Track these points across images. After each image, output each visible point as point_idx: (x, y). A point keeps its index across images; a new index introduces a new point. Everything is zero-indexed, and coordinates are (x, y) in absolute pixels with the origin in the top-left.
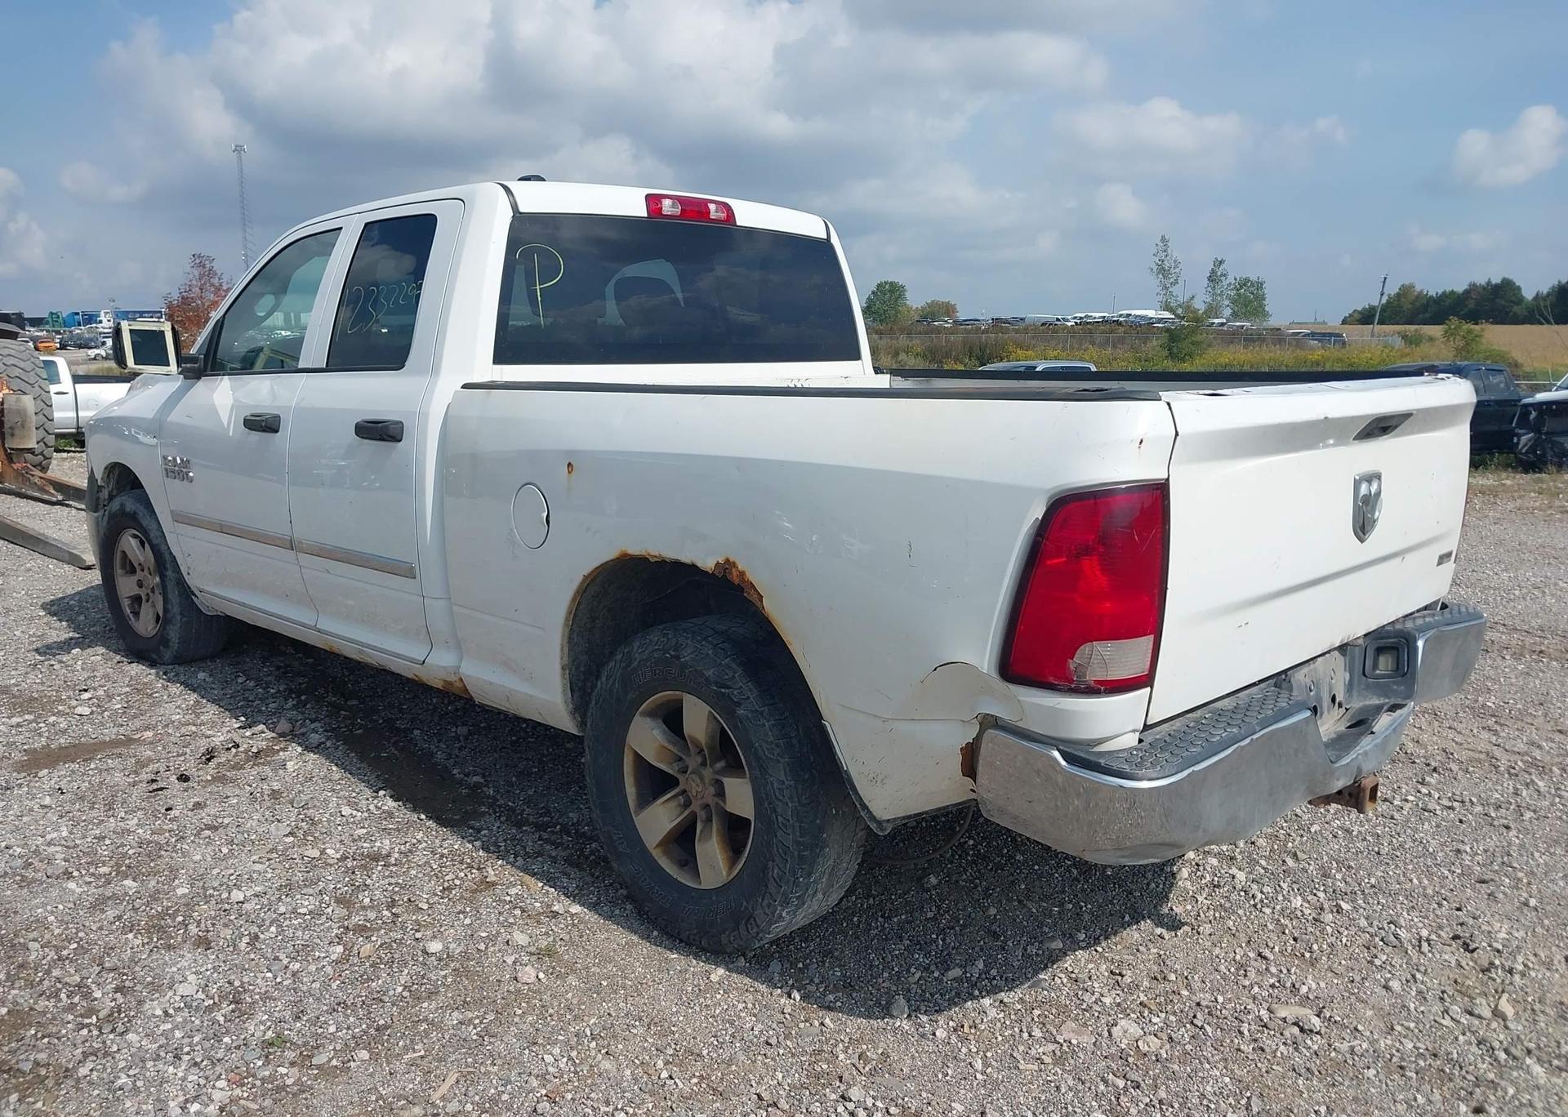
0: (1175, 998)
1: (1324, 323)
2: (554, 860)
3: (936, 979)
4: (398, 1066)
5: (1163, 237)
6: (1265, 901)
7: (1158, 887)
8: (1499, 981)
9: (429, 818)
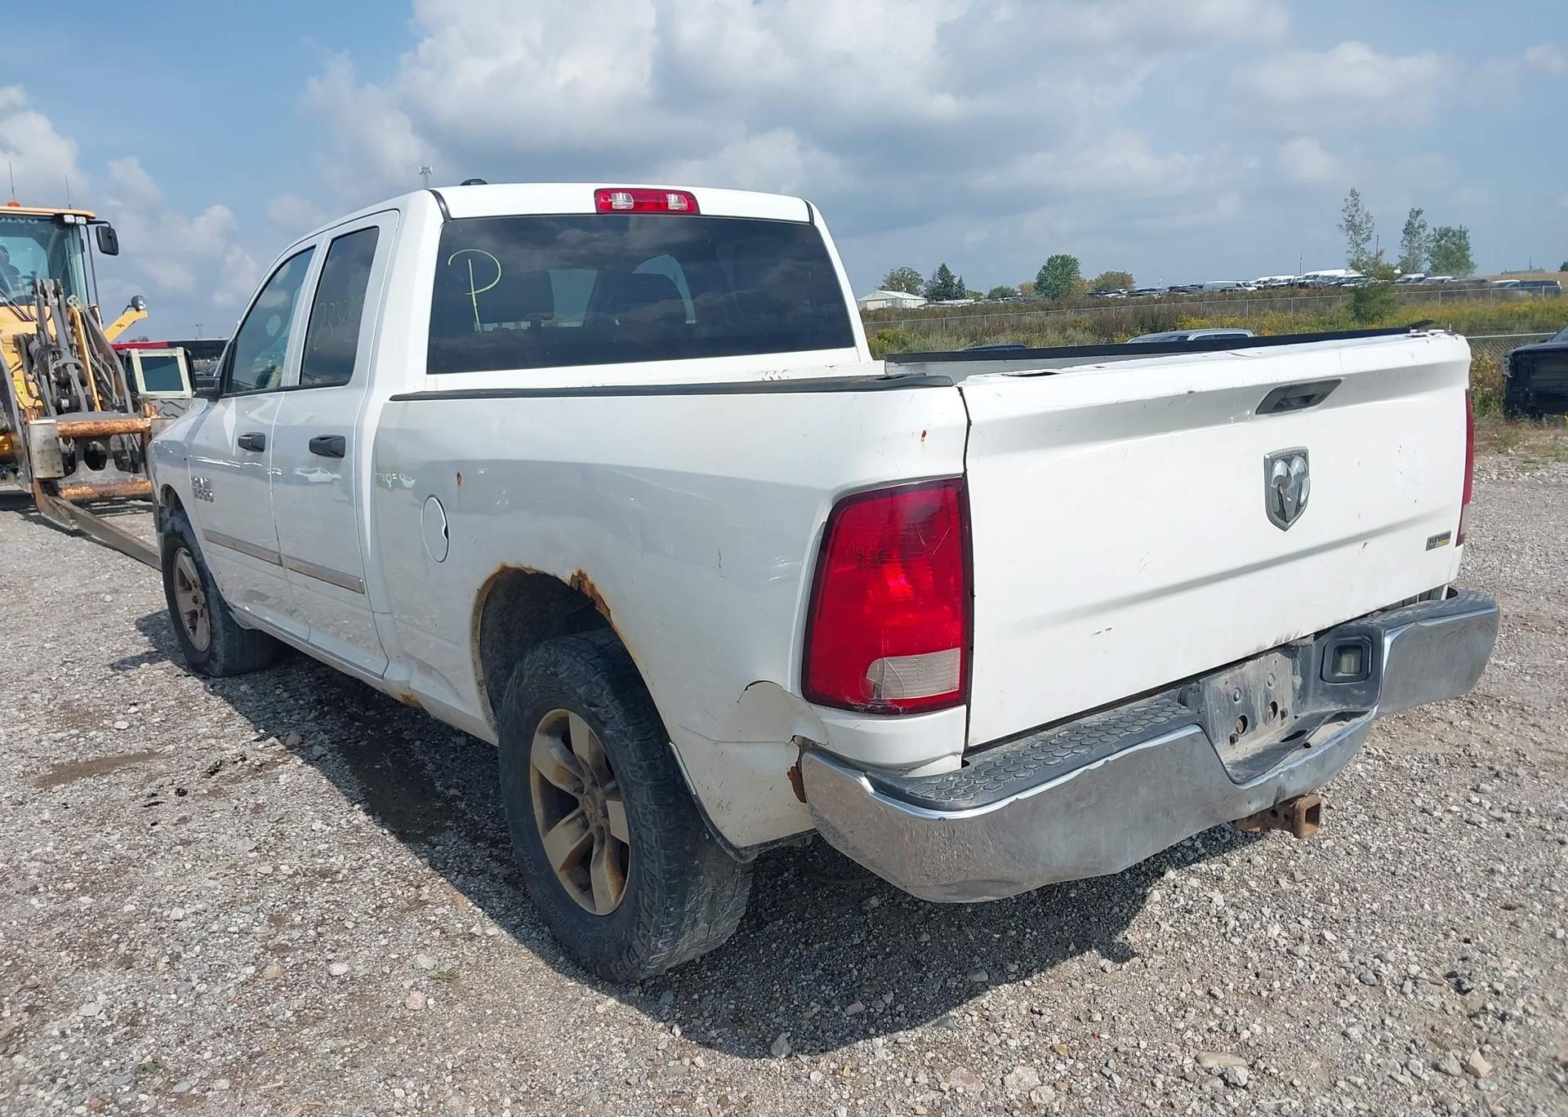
0: (1092, 1042)
1: (1541, 270)
2: (494, 877)
3: (836, 1014)
4: (253, 1097)
5: (1353, 191)
6: (1238, 929)
7: (1121, 911)
8: (1486, 1029)
9: (392, 833)
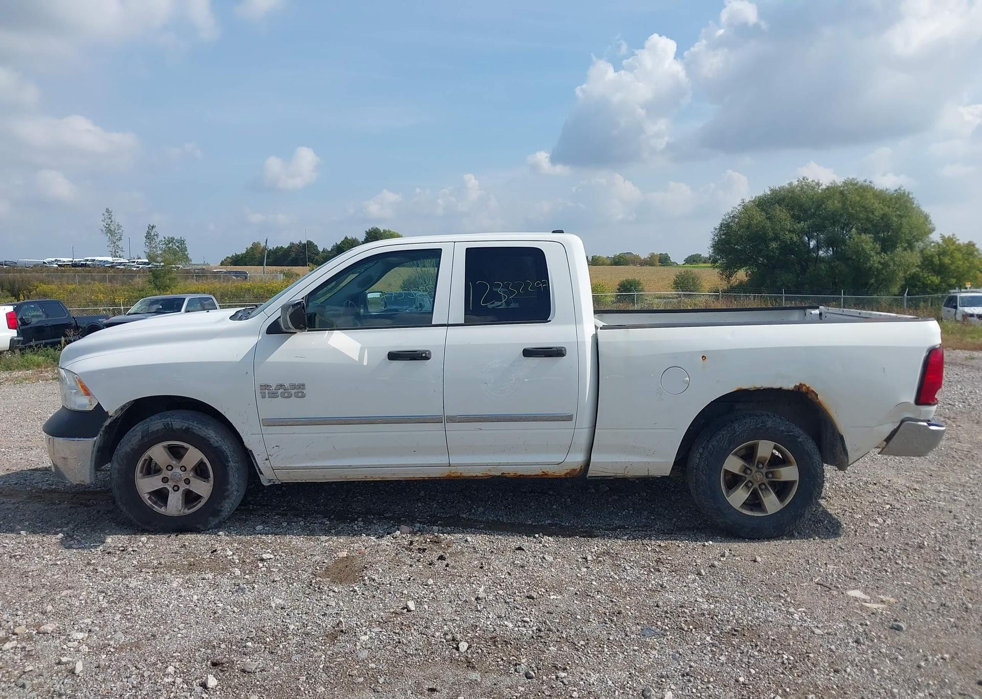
5: (107, 209)
